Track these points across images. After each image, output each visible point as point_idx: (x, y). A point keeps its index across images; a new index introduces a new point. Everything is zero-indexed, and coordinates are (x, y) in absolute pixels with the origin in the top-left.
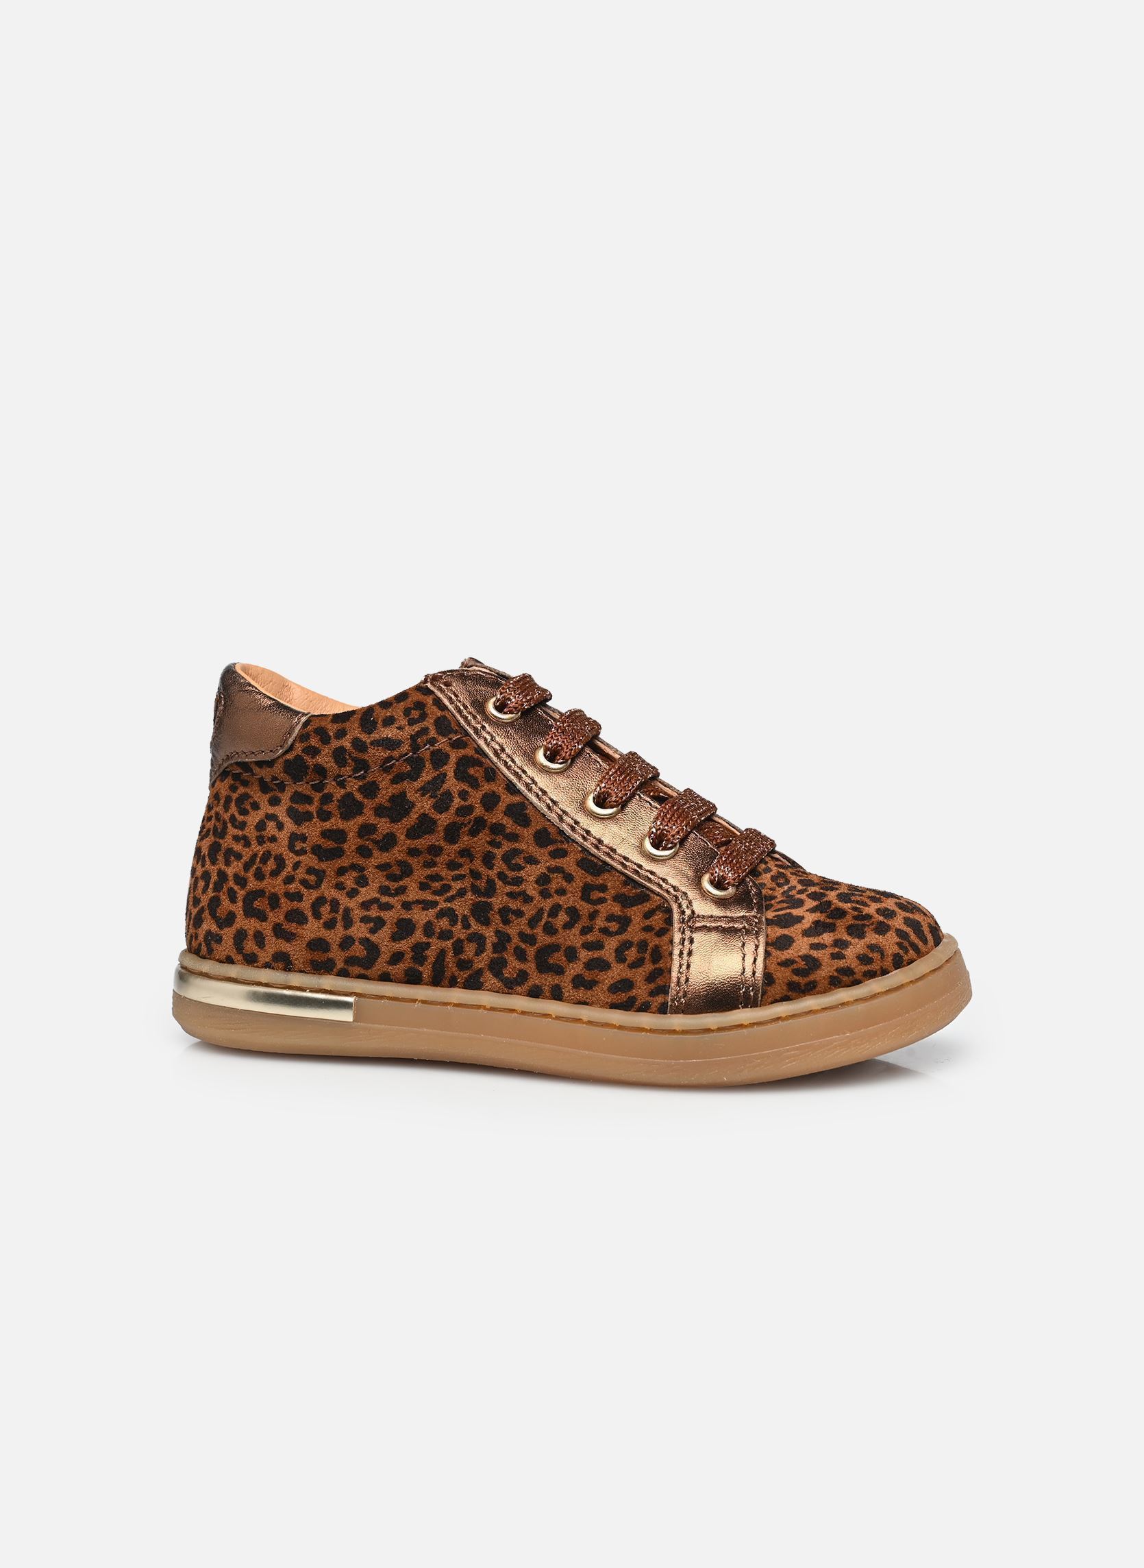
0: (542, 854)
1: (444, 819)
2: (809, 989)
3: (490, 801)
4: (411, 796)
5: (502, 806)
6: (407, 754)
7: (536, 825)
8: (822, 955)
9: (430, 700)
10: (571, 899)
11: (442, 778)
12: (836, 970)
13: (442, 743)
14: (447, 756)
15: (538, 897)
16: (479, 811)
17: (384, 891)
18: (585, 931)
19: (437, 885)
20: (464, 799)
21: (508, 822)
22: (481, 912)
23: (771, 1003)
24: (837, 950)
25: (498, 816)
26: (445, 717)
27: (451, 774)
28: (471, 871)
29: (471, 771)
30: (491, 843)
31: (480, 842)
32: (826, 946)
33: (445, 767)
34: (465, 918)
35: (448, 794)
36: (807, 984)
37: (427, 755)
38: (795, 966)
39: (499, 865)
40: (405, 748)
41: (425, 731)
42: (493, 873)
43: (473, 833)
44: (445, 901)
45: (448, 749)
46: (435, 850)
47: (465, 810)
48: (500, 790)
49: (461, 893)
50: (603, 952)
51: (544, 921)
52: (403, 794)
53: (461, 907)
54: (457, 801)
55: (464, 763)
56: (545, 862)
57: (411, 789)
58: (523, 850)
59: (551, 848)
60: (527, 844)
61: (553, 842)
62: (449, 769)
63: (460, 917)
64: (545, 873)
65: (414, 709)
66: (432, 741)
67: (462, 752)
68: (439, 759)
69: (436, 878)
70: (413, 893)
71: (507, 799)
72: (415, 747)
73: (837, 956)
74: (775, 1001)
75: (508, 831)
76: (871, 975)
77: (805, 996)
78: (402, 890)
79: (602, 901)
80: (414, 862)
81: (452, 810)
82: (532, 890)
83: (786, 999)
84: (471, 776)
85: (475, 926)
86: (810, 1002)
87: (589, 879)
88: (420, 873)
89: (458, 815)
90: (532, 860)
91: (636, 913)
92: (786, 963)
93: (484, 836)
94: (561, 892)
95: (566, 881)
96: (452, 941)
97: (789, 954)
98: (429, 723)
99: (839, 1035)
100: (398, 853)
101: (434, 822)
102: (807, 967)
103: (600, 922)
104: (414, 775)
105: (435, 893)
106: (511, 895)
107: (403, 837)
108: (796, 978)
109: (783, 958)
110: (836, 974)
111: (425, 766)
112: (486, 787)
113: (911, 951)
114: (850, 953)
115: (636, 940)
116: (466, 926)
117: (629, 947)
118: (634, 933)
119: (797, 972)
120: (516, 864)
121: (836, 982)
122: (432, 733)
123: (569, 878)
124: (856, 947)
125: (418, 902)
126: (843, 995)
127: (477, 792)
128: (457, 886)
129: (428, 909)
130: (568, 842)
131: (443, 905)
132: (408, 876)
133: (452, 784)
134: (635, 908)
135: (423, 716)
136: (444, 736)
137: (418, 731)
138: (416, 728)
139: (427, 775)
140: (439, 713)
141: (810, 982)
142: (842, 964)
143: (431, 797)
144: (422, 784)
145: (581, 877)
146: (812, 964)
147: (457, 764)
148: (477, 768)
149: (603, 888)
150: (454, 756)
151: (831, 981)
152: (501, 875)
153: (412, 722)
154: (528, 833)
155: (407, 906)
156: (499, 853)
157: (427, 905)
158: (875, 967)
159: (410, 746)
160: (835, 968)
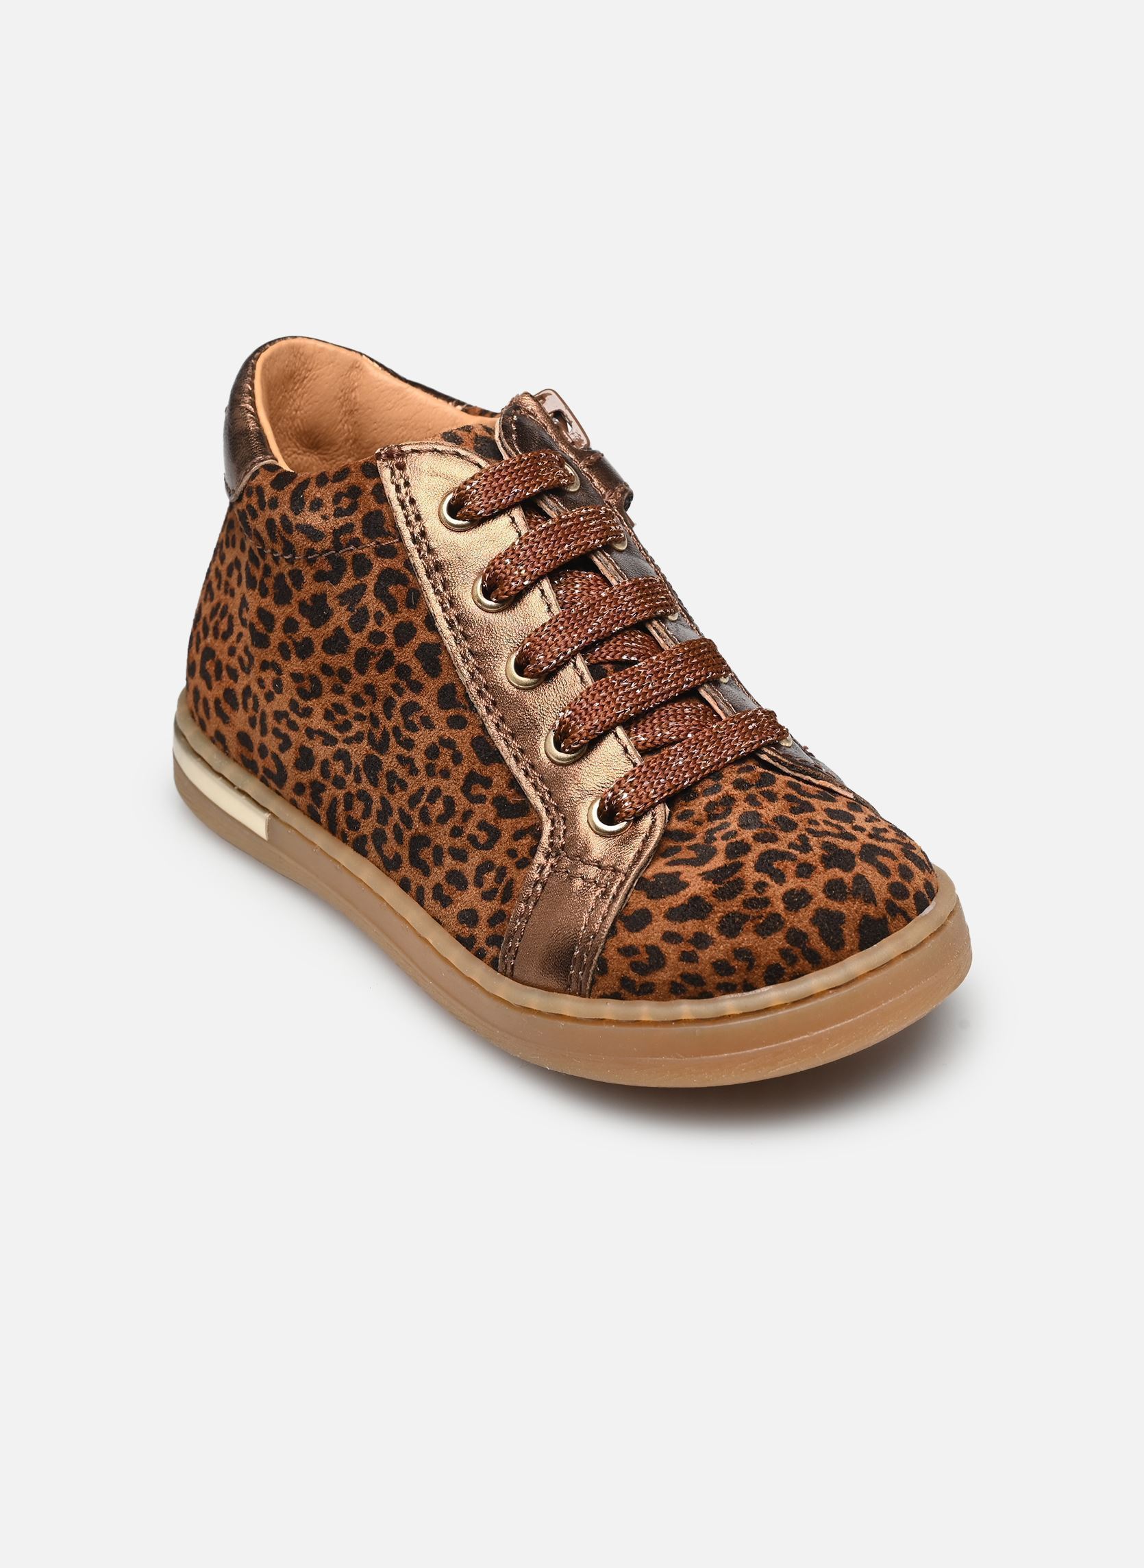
0: (439, 716)
1: (358, 640)
2: (645, 992)
3: (404, 633)
4: (332, 603)
5: (415, 642)
6: (328, 551)
7: (445, 678)
8: (671, 952)
9: (369, 486)
10: (451, 788)
11: (360, 590)
12: (681, 976)
13: (368, 547)
14: (370, 565)
15: (423, 773)
16: (390, 642)
17: (293, 705)
18: (456, 832)
19: (339, 717)
20: (379, 623)
21: (416, 666)
22: (372, 765)
23: (601, 997)
24: (692, 948)
25: (406, 655)
26: (379, 513)
27: (371, 587)
28: (372, 714)
29: (392, 590)
30: (395, 687)
31: (385, 681)
32: (682, 939)
33: (366, 578)
34: (357, 770)
35: (364, 610)
36: (643, 986)
37: (349, 557)
38: (636, 958)
39: (397, 719)
40: (327, 544)
41: (349, 528)
42: (389, 725)
43: (381, 668)
44: (344, 741)
45: (372, 556)
46: (345, 675)
47: (377, 637)
48: (418, 621)
49: (358, 738)
50: (465, 865)
51: (421, 805)
52: (323, 597)
53: (356, 755)
54: (371, 625)
55: (388, 577)
56: (442, 729)
57: (332, 591)
58: (422, 708)
59: (451, 712)
60: (427, 701)
61: (456, 705)
62: (371, 581)
63: (354, 767)
64: (436, 743)
65: (346, 496)
66: (356, 542)
67: (388, 563)
68: (362, 566)
69: (340, 708)
70: (317, 721)
71: (423, 636)
72: (337, 546)
73: (688, 957)
74: (604, 996)
75: (413, 677)
76: (728, 989)
77: (638, 999)
78: (307, 713)
79: (481, 799)
80: (325, 681)
81: (365, 633)
82: (420, 761)
83: (616, 996)
84: (390, 596)
85: (365, 785)
86: (645, 1010)
87: (477, 766)
88: (329, 698)
89: (370, 642)
90: (427, 723)
91: (508, 826)
92: (628, 951)
93: (389, 677)
94: (446, 774)
95: (454, 762)
96: (344, 792)
97: (636, 938)
98: (356, 518)
99: (670, 1057)
100: (310, 666)
101: (347, 641)
102: (648, 964)
103: (471, 828)
104: (335, 577)
105: (337, 727)
106: (400, 758)
107: (319, 648)
108: (632, 975)
109: (628, 942)
110: (679, 981)
111: (346, 571)
112: (404, 614)
113: (802, 961)
114: (706, 956)
115: (498, 862)
116: (358, 780)
117: (489, 870)
118: (498, 855)
119: (635, 966)
120: (412, 722)
121: (677, 991)
122: (358, 533)
123: (457, 758)
124: (721, 948)
125: (320, 732)
126: (686, 1008)
127: (393, 618)
128: (357, 726)
129: (327, 745)
130: (471, 710)
131: (340, 745)
132: (316, 698)
133: (370, 601)
134: (509, 821)
135: (353, 508)
136: (372, 538)
137: (342, 526)
138: (341, 522)
139: (348, 581)
140: (374, 506)
141: (647, 984)
142: (689, 968)
143: (348, 609)
144: (342, 591)
145: (470, 762)
146: (656, 959)
147: (379, 576)
148: (400, 587)
149: (487, 783)
150: (378, 565)
151: (671, 989)
152: (396, 730)
153: (339, 513)
154: (432, 686)
155: (310, 733)
156: (399, 702)
157: (329, 740)
158: (734, 979)
159: (332, 542)
160: (679, 973)
